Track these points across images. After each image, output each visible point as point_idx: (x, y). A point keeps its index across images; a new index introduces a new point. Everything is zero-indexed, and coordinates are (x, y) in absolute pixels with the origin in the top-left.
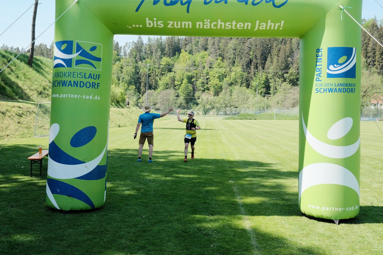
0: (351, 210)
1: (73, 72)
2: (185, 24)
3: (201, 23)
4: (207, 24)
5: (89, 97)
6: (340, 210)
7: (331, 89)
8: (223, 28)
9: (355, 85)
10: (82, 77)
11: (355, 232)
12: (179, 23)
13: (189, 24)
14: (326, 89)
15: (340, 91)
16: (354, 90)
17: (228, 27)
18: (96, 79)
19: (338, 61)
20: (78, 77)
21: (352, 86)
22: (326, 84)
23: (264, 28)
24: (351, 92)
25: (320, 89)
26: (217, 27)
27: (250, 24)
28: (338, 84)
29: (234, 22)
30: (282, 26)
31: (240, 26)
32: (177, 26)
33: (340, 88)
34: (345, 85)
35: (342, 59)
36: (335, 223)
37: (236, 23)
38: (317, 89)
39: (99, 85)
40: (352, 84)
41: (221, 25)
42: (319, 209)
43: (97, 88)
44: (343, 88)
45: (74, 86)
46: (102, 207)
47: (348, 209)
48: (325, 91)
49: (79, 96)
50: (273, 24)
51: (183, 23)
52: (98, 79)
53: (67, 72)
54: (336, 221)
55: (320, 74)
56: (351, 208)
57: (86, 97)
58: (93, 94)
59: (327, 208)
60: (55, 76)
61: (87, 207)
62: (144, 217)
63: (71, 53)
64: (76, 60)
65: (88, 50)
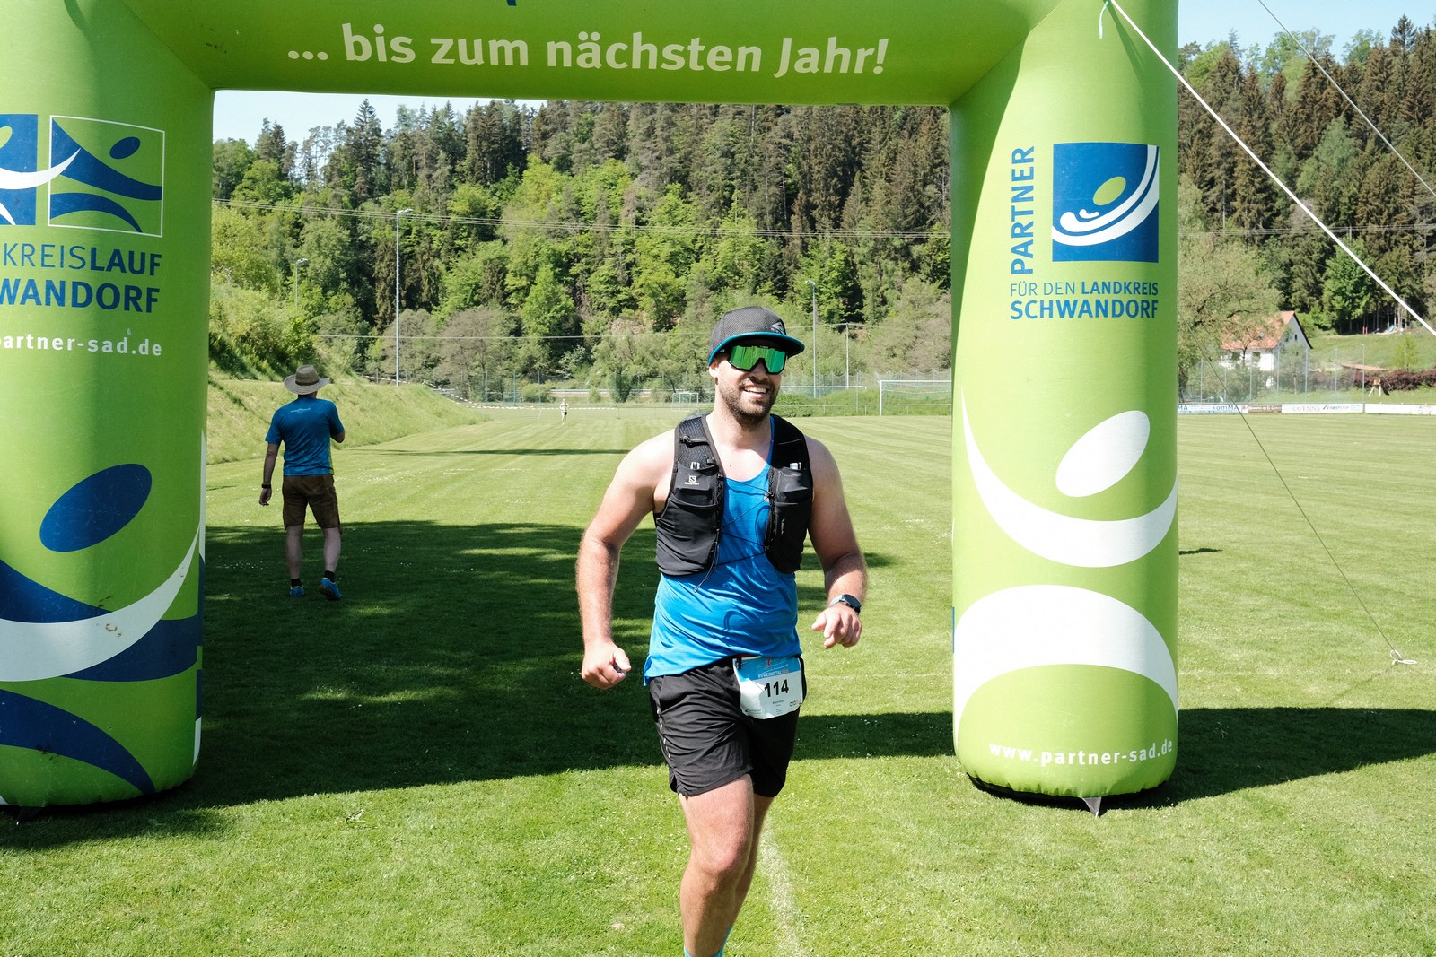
0: (1145, 758)
1: (43, 246)
2: (501, 50)
3: (566, 47)
4: (589, 50)
5: (114, 347)
6: (1106, 761)
7: (1067, 303)
8: (652, 65)
9: (1155, 289)
10: (83, 266)
11: (1159, 839)
12: (478, 44)
13: (516, 51)
14: (1051, 302)
15: (1100, 310)
16: (1154, 309)
17: (673, 63)
18: (141, 271)
19: (1092, 197)
20: (62, 263)
21: (1145, 291)
22: (1048, 286)
23: (814, 69)
24: (1142, 313)
25: (1029, 304)
26: (630, 63)
27: (756, 51)
28: (1095, 283)
29: (695, 41)
30: (880, 59)
31: (719, 57)
32: (471, 55)
33: (1102, 298)
34: (1121, 289)
35: (1109, 189)
36: (1089, 811)
37: (702, 48)
38: (1017, 306)
39: (154, 295)
40: (1145, 286)
41: (645, 55)
42: (1028, 759)
43: (149, 310)
44: (1114, 301)
45: (48, 303)
46: (184, 783)
47: (1135, 757)
48: (1046, 313)
49: (70, 341)
50: (846, 53)
51: (494, 45)
52: (152, 273)
53: (15, 244)
54: (1093, 803)
55: (1026, 245)
56: (1144, 751)
57: (100, 345)
58: (129, 332)
59: (1057, 754)
61: (122, 788)
62: (357, 817)
63: (29, 164)
64: (52, 196)
65: (101, 153)
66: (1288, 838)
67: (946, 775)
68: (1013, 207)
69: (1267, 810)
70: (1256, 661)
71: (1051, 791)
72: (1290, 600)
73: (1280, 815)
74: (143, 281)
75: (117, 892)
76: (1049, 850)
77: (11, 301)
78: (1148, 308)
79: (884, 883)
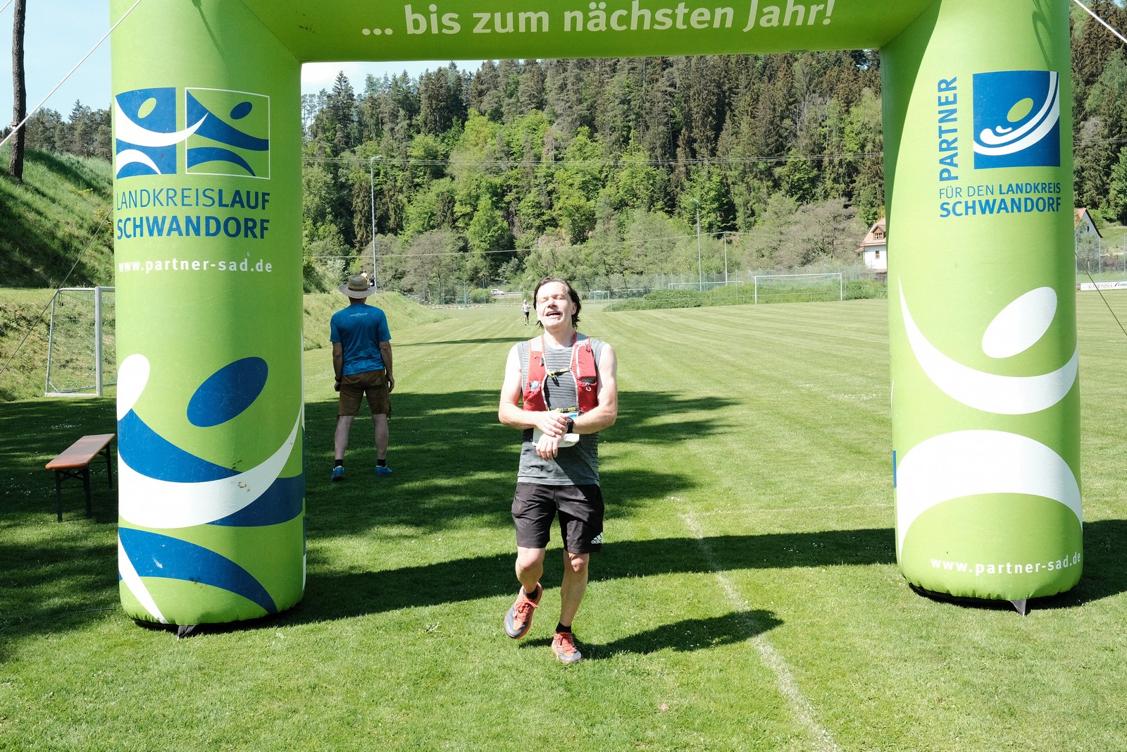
0: (1060, 567)
1: (183, 190)
2: (528, 20)
3: (579, 15)
4: (597, 17)
5: (238, 267)
6: (1029, 570)
7: (987, 202)
8: (647, 26)
9: (1058, 188)
10: (213, 204)
11: (1081, 633)
12: (510, 16)
13: (540, 20)
14: (974, 202)
15: (1015, 207)
16: (1058, 204)
17: (663, 24)
18: (256, 207)
19: (1006, 115)
20: (197, 202)
21: (1051, 190)
22: (971, 191)
23: (775, 23)
24: (1049, 208)
25: (955, 204)
26: (629, 25)
27: (730, 11)
28: (1010, 185)
29: (681, 5)
30: (829, 13)
31: (699, 18)
32: (504, 25)
33: (1016, 197)
34: (1031, 189)
35: (1019, 110)
36: (1016, 611)
37: (687, 11)
38: (945, 206)
39: (266, 225)
40: (1051, 186)
41: (641, 18)
42: (964, 570)
43: (262, 237)
44: (1026, 199)
45: (188, 234)
47: (1052, 566)
48: (970, 211)
49: (205, 263)
50: (801, 9)
51: (522, 16)
52: (264, 208)
53: (162, 189)
54: (1020, 606)
55: (951, 157)
56: (1059, 561)
57: (227, 265)
58: (248, 255)
59: (989, 566)
60: (123, 203)
61: (254, 609)
62: (434, 629)
63: (170, 127)
64: (188, 150)
65: (224, 115)
67: (890, 585)
68: (940, 127)
71: (985, 596)
74: (257, 215)
75: (268, 690)
76: (993, 643)
77: (160, 233)
78: (1053, 203)
79: (867, 672)
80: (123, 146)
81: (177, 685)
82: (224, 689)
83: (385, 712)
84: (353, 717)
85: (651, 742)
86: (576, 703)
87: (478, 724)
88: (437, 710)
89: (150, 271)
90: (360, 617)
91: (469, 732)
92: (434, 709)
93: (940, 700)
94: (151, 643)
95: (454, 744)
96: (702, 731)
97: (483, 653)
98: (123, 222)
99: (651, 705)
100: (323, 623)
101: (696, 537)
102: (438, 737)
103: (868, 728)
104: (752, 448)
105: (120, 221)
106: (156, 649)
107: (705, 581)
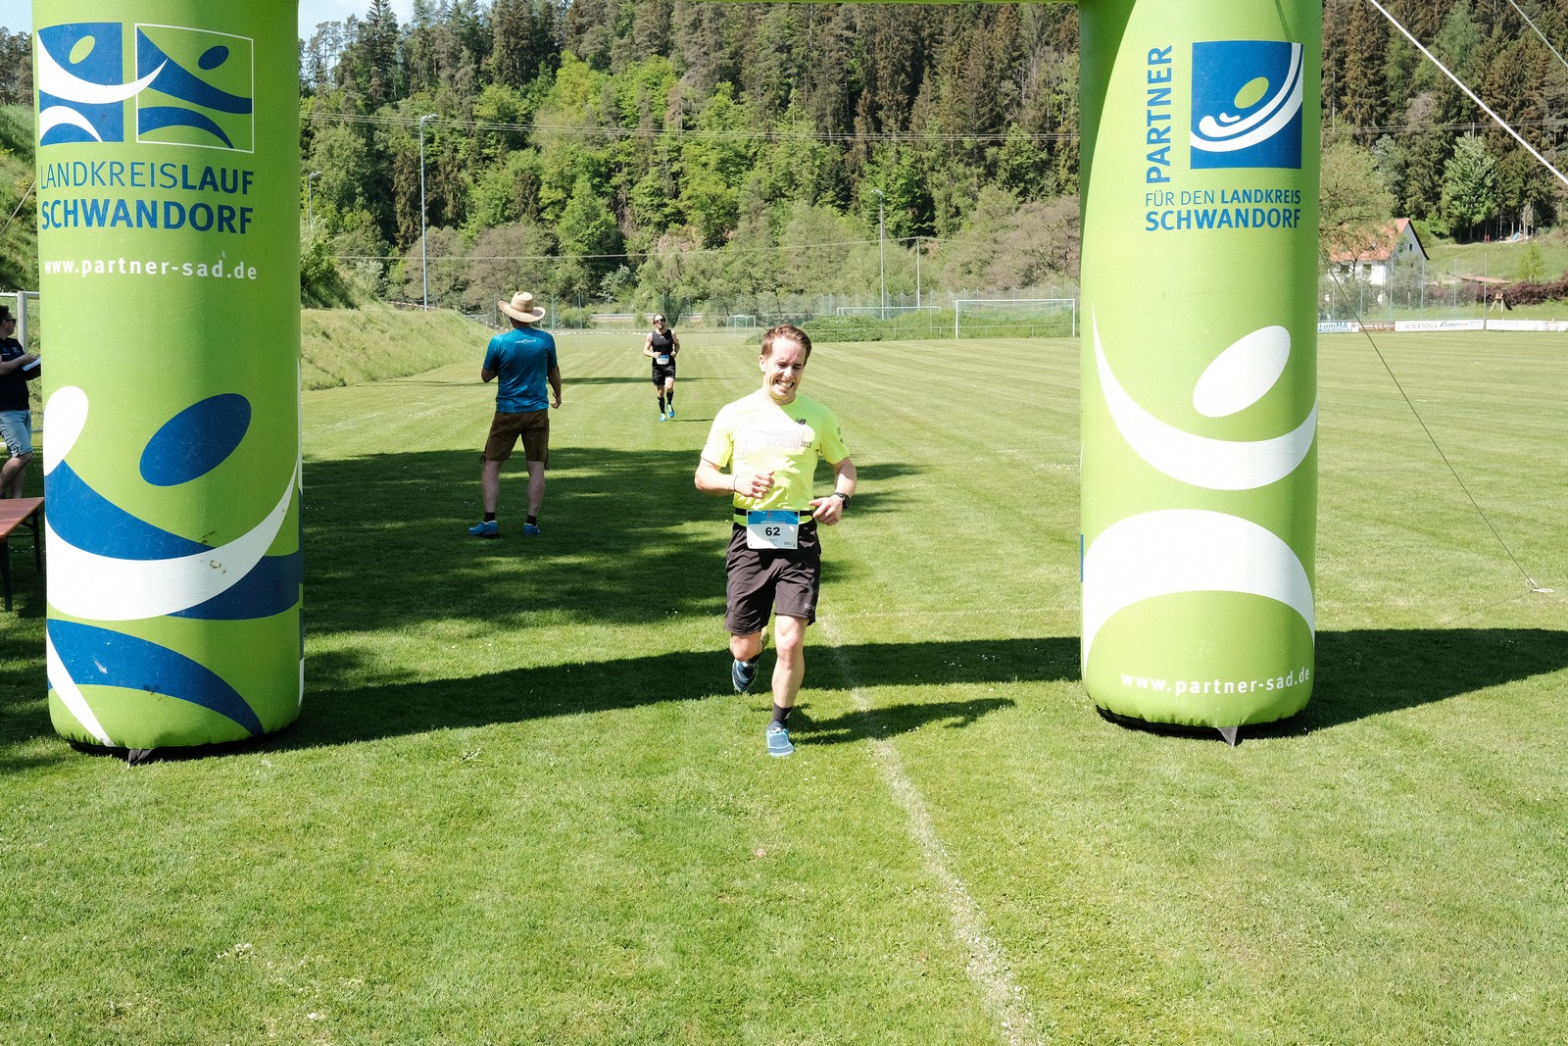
0: (1284, 686)
1: (133, 164)
5: (209, 271)
6: (1243, 689)
7: (1206, 212)
9: (1298, 197)
10: (174, 185)
11: (1299, 768)
14: (1189, 212)
15: (1240, 220)
16: (1297, 218)
18: (234, 190)
19: (1233, 99)
20: (153, 182)
21: (1287, 199)
22: (1186, 196)
24: (1284, 222)
25: (1165, 214)
28: (1236, 192)
33: (1242, 207)
34: (1262, 198)
35: (1251, 91)
36: (1225, 741)
38: (1152, 217)
39: (248, 215)
40: (1287, 193)
42: (1161, 689)
43: (243, 231)
44: (1255, 210)
45: (140, 225)
47: (1272, 685)
48: (1184, 223)
52: (245, 192)
53: (104, 163)
54: (1229, 734)
55: (1162, 152)
56: (1281, 679)
57: (195, 268)
58: (224, 256)
59: (1192, 683)
60: (49, 179)
61: (231, 729)
62: (473, 757)
63: (115, 77)
64: (139, 110)
65: (189, 63)
66: (1430, 766)
67: (1073, 708)
68: (1149, 112)
69: (1406, 738)
70: (1384, 591)
71: (1186, 722)
72: (1416, 530)
73: (1421, 742)
74: (237, 201)
75: (247, 830)
76: (1187, 779)
77: (101, 222)
78: (1290, 217)
79: (1024, 812)
80: (49, 101)
81: (126, 824)
82: (188, 828)
83: (400, 858)
84: (357, 863)
85: (738, 894)
86: (649, 848)
87: (518, 871)
88: (469, 856)
89: (87, 274)
90: (376, 742)
91: (507, 880)
92: (464, 853)
93: (1109, 845)
94: (92, 772)
95: (486, 894)
96: (805, 880)
97: (535, 787)
98: (50, 205)
99: (745, 850)
100: (325, 748)
101: (832, 645)
102: (467, 887)
103: (1013, 878)
104: (923, 533)
105: (46, 204)
106: (97, 779)
107: (835, 701)
